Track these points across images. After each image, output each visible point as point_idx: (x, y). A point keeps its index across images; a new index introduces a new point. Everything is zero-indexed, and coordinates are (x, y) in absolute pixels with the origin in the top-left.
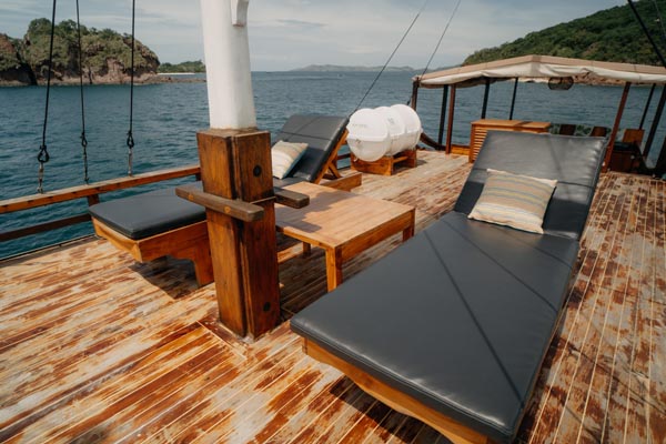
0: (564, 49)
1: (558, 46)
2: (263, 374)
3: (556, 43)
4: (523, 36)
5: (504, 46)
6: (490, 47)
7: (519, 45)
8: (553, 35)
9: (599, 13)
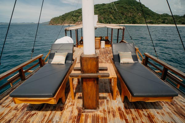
0: (74, 17)
1: (72, 17)
2: (111, 114)
3: (72, 16)
4: (64, 14)
5: (60, 16)
6: (56, 17)
7: (63, 16)
8: (71, 14)
9: (79, 9)
